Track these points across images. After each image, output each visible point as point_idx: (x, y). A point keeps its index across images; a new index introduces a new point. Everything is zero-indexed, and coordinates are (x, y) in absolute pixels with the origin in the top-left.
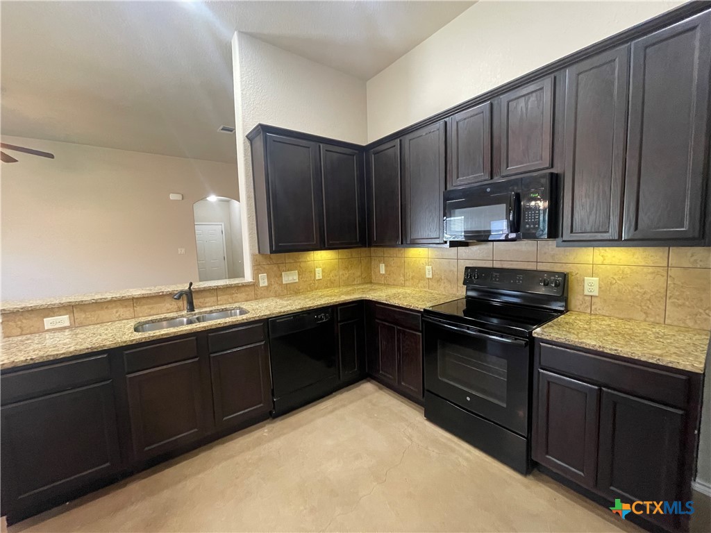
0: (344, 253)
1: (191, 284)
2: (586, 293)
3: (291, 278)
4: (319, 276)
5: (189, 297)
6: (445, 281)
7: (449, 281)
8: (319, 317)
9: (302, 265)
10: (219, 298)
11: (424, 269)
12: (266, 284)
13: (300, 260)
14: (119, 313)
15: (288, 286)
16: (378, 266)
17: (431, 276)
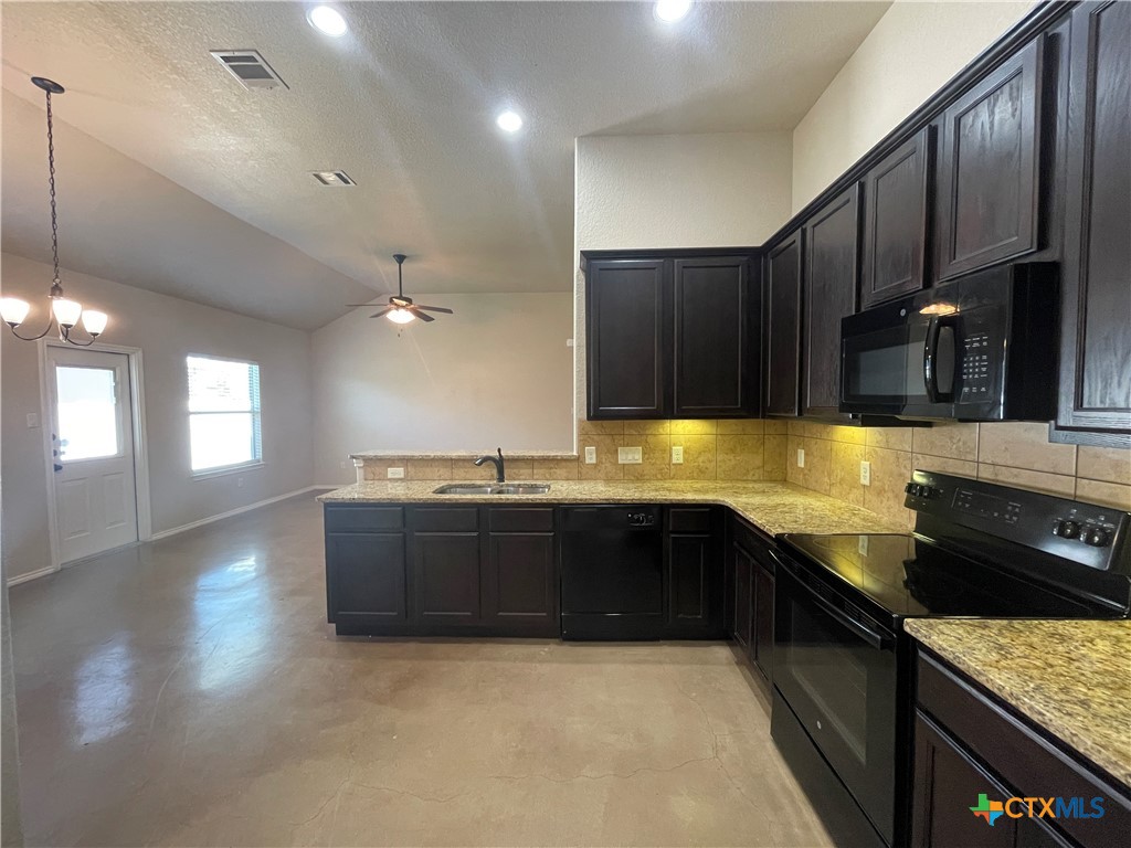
0: (731, 425)
1: (499, 450)
3: (630, 457)
4: (678, 456)
5: (500, 464)
6: (891, 495)
8: (636, 517)
9: (650, 439)
10: (535, 471)
11: (859, 464)
12: (594, 461)
13: (647, 432)
15: (626, 467)
16: (796, 453)
17: (868, 482)
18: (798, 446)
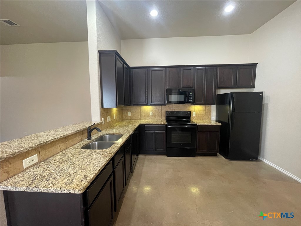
2: (193, 115)
3: (109, 119)
4: (114, 118)
6: (158, 116)
7: (159, 116)
11: (149, 113)
12: (104, 123)
13: (111, 111)
14: (60, 147)
15: (108, 123)
16: (127, 113)
17: (152, 115)
18: (128, 111)
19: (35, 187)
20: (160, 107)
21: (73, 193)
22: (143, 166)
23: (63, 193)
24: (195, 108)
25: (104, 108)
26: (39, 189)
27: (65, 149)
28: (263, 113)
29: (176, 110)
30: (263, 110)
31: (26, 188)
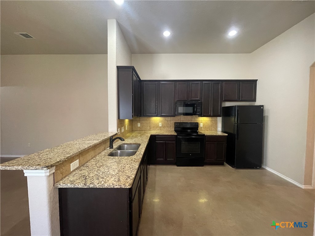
2: (201, 126)
3: (123, 130)
4: (126, 128)
6: (166, 127)
11: (158, 124)
13: (124, 122)
15: (122, 133)
16: (137, 124)
17: (161, 126)
18: (138, 122)
19: (91, 183)
20: (169, 118)
21: (124, 188)
22: (155, 176)
23: (115, 187)
24: (202, 120)
25: (120, 119)
26: (95, 185)
27: (95, 157)
28: (264, 124)
29: (184, 122)
30: (264, 122)
31: (83, 185)
